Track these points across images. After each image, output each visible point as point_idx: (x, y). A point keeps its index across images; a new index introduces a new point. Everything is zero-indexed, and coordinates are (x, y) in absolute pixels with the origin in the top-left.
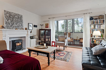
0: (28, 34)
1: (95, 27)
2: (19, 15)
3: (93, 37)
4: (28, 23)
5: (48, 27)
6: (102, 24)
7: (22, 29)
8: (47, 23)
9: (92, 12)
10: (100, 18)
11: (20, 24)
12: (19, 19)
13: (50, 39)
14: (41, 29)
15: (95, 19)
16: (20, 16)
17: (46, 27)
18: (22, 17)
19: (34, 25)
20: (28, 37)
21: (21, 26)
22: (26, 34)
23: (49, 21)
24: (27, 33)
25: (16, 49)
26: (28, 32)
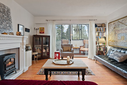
0: (23, 42)
1: (99, 34)
2: (4, 6)
3: (98, 45)
4: (18, 25)
5: (43, 33)
6: (104, 32)
7: (11, 34)
8: (42, 26)
9: (96, 20)
10: (103, 26)
11: (8, 25)
12: (6, 15)
13: (48, 49)
14: (35, 34)
15: (98, 27)
16: (6, 10)
17: (40, 33)
18: (9, 12)
19: (26, 29)
20: (23, 47)
21: (8, 28)
22: (20, 44)
23: (47, 24)
24: (21, 41)
25: (5, 73)
26: (23, 40)
